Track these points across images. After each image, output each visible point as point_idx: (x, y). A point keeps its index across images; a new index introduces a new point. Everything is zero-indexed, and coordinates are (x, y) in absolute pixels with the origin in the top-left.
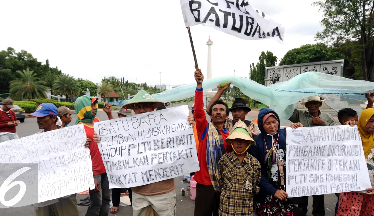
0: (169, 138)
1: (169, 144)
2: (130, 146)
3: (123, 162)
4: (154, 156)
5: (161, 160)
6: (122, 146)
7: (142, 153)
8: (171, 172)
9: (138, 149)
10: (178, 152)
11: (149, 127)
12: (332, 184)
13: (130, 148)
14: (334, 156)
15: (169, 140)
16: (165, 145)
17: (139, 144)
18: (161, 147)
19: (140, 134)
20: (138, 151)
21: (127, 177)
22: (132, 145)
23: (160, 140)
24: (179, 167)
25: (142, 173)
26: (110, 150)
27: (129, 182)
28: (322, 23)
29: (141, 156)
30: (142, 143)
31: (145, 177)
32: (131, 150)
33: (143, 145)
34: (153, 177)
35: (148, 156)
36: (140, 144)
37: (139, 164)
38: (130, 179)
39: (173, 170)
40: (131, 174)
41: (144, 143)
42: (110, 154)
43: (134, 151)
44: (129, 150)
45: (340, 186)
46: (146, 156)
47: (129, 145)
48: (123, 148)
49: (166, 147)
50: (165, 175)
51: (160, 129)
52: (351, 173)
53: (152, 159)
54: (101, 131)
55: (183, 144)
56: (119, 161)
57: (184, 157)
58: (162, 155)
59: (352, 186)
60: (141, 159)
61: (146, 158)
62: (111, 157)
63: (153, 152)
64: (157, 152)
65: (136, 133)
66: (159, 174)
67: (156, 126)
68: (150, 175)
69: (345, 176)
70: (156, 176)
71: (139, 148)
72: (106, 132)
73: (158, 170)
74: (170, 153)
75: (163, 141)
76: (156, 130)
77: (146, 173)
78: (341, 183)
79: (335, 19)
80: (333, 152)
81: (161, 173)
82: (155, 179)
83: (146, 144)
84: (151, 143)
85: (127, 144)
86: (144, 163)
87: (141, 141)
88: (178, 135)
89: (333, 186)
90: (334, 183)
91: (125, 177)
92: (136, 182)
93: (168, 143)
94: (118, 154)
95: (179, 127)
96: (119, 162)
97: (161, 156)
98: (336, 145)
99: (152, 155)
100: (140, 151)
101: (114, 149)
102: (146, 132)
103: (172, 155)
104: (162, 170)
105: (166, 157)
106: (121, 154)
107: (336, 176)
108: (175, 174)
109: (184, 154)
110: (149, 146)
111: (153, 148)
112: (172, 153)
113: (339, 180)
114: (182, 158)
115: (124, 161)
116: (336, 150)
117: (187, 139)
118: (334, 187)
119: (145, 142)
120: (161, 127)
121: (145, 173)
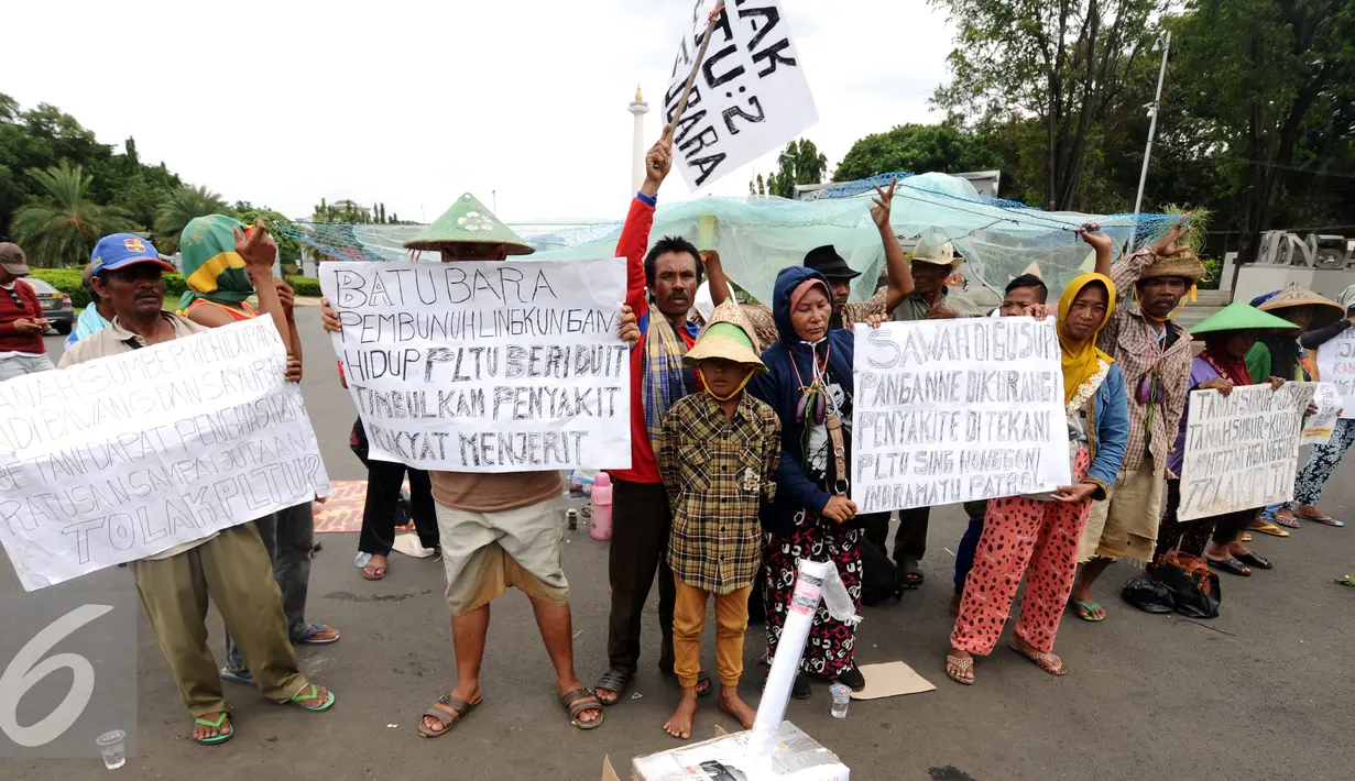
0: (557, 348)
1: (553, 366)
2: (432, 352)
3: (408, 397)
4: (503, 395)
5: (523, 410)
6: (407, 350)
7: (467, 378)
8: (546, 449)
9: (458, 367)
10: (577, 393)
11: (499, 304)
12: (975, 477)
13: (432, 359)
14: (987, 402)
15: (555, 353)
16: (540, 366)
17: (461, 350)
18: (527, 369)
19: (468, 321)
20: (457, 372)
21: (419, 442)
22: (441, 350)
23: (529, 350)
24: (572, 440)
25: (463, 439)
26: (368, 355)
27: (423, 455)
28: (949, 63)
29: (465, 388)
30: (471, 351)
31: (469, 450)
32: (435, 365)
33: (474, 355)
34: (492, 455)
35: (483, 391)
36: (465, 352)
37: (455, 411)
38: (427, 448)
39: (552, 445)
40: (429, 434)
41: (478, 351)
42: (370, 369)
43: (443, 370)
44: (429, 364)
45: (995, 482)
46: (480, 391)
47: (431, 350)
48: (411, 356)
49: (543, 374)
50: (527, 456)
51: (533, 317)
52: (1027, 445)
53: (497, 402)
54: (343, 292)
55: (594, 371)
56: (394, 393)
57: (590, 409)
58: (528, 394)
59: (1025, 481)
60: (461, 396)
61: (478, 396)
62: (371, 375)
63: (500, 380)
64: (513, 383)
65: (456, 315)
66: (510, 449)
67: (522, 306)
68: (485, 448)
69: (1009, 455)
70: (500, 453)
71: (459, 362)
72: (358, 297)
73: (510, 437)
74: (551, 391)
75: (538, 354)
76: (518, 316)
77: (474, 440)
78: (997, 472)
79: (983, 52)
80: (983, 390)
81: (517, 449)
82: (497, 462)
83: (483, 355)
84: (499, 354)
85: (423, 345)
86: (471, 409)
87: (469, 343)
88: (582, 344)
89: (976, 481)
90: (978, 472)
91: (413, 440)
92: (443, 458)
93: (550, 362)
94: (395, 371)
95: (589, 320)
96: (396, 396)
97: (525, 396)
98: (989, 372)
99: (498, 389)
100: (461, 374)
101: (381, 354)
102: (489, 319)
103: (558, 399)
104: (521, 438)
105: (538, 403)
106: (403, 372)
107: (987, 456)
108: (558, 459)
109: (592, 403)
110: (492, 362)
111: (504, 371)
112: (559, 393)
113: (994, 465)
114: (583, 413)
115: (412, 395)
116: (992, 386)
117: (609, 359)
118: (979, 485)
119: (482, 349)
120: (535, 312)
121: (469, 438)
